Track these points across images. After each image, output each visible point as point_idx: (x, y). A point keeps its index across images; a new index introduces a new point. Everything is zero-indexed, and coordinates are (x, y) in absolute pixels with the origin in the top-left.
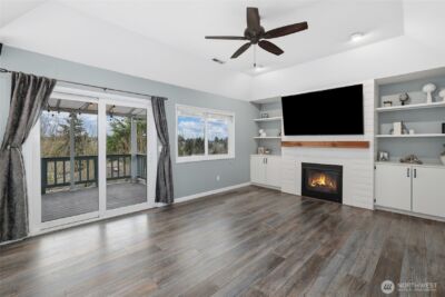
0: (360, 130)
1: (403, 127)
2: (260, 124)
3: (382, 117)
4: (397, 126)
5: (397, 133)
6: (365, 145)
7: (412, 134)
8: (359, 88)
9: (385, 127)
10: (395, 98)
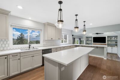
0: (105, 43)
1: (111, 42)
2: (87, 40)
3: (108, 41)
4: (110, 42)
5: (110, 43)
6: (106, 44)
7: (112, 43)
8: (105, 37)
9: (108, 42)
10: (109, 38)
